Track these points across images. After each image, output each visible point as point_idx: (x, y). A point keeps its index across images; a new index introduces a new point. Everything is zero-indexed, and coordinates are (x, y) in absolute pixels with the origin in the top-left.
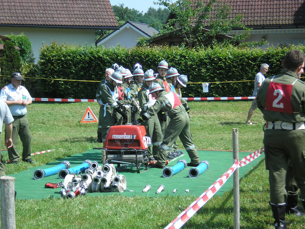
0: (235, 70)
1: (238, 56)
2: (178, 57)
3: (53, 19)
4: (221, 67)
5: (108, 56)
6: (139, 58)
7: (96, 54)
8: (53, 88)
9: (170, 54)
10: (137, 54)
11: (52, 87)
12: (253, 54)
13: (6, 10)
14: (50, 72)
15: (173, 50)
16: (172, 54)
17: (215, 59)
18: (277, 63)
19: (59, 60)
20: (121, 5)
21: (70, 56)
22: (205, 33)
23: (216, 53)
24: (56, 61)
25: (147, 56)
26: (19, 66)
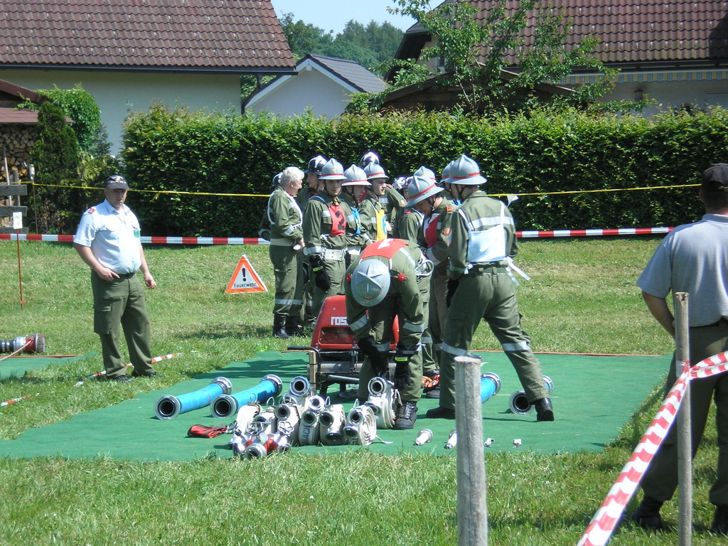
0: (583, 167)
1: (589, 136)
2: (449, 138)
3: (143, 52)
4: (551, 160)
5: (283, 137)
6: (356, 141)
7: (257, 132)
8: (157, 213)
9: (429, 130)
10: (352, 131)
11: (154, 210)
12: (624, 130)
13: (32, 31)
14: (149, 176)
15: (437, 121)
16: (434, 130)
17: (536, 141)
18: (683, 150)
19: (170, 148)
20: (287, 16)
21: (194, 137)
22: (508, 82)
23: (537, 128)
24: (163, 150)
25: (375, 136)
26: (74, 162)
